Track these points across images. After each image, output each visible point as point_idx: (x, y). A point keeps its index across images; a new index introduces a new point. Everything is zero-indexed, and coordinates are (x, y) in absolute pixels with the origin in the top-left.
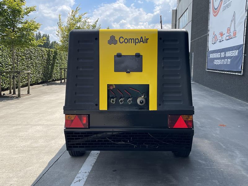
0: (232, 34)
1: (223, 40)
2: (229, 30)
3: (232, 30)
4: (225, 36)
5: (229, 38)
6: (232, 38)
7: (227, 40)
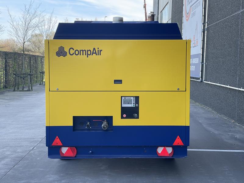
0: (196, 43)
2: (194, 38)
4: (192, 43)
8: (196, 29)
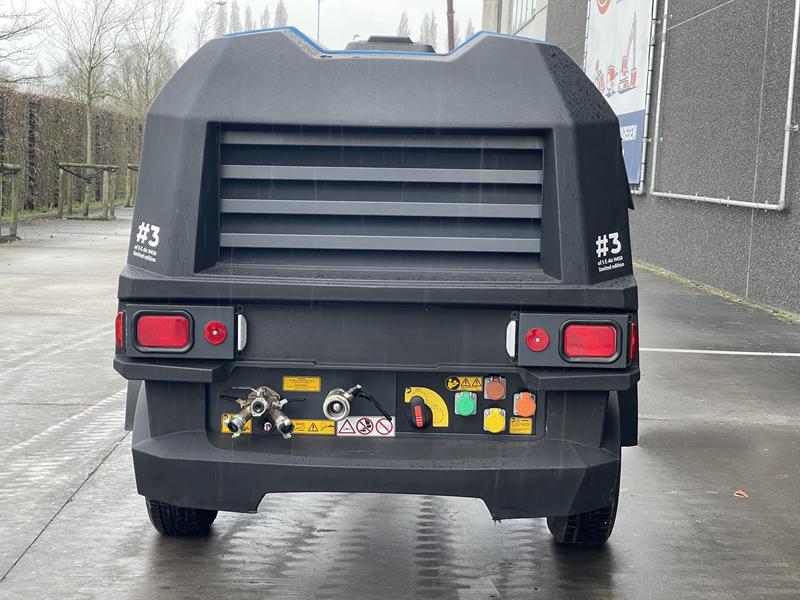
0: (629, 79)
1: (613, 92)
2: (624, 64)
3: (630, 66)
4: (617, 79)
5: (625, 86)
6: (629, 89)
7: (620, 93)
8: (633, 37)
